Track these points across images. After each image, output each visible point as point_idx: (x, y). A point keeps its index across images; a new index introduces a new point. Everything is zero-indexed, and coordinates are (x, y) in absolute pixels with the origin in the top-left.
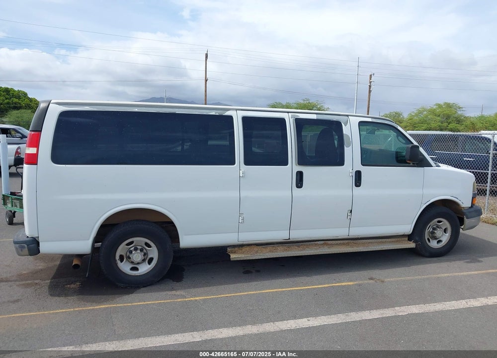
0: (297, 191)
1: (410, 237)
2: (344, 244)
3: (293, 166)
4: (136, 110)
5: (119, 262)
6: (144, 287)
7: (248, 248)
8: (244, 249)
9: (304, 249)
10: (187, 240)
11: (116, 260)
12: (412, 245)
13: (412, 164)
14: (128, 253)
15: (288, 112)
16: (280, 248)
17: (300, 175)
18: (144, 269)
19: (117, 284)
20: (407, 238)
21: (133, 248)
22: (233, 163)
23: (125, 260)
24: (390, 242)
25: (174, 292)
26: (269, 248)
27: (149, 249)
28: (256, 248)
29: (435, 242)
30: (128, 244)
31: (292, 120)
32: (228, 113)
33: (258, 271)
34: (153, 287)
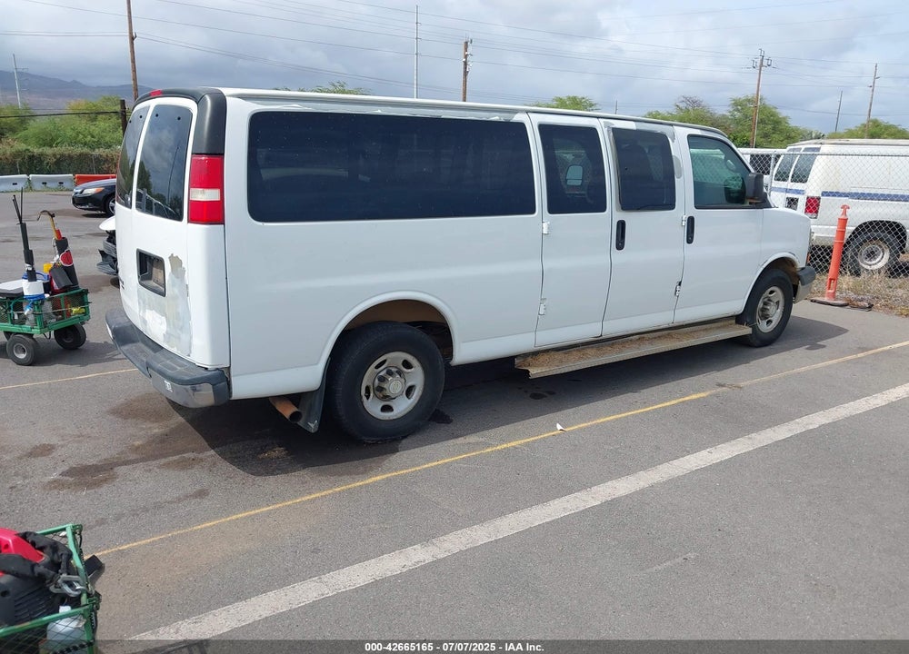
0: (617, 254)
1: (739, 319)
2: (665, 337)
3: (613, 212)
4: (379, 111)
5: (364, 398)
6: (405, 437)
7: (546, 357)
8: (542, 358)
9: (621, 352)
10: (466, 350)
11: (361, 397)
12: (746, 330)
13: (748, 205)
14: (377, 380)
15: (598, 118)
16: (590, 351)
17: (621, 226)
18: (402, 406)
19: (363, 438)
20: (734, 321)
21: (385, 371)
22: (532, 211)
23: (372, 394)
24: (718, 328)
25: (460, 440)
26: (574, 353)
27: (409, 371)
28: (559, 355)
29: (765, 322)
30: (377, 367)
31: (605, 130)
32: (517, 118)
33: (552, 393)
34: (418, 437)
